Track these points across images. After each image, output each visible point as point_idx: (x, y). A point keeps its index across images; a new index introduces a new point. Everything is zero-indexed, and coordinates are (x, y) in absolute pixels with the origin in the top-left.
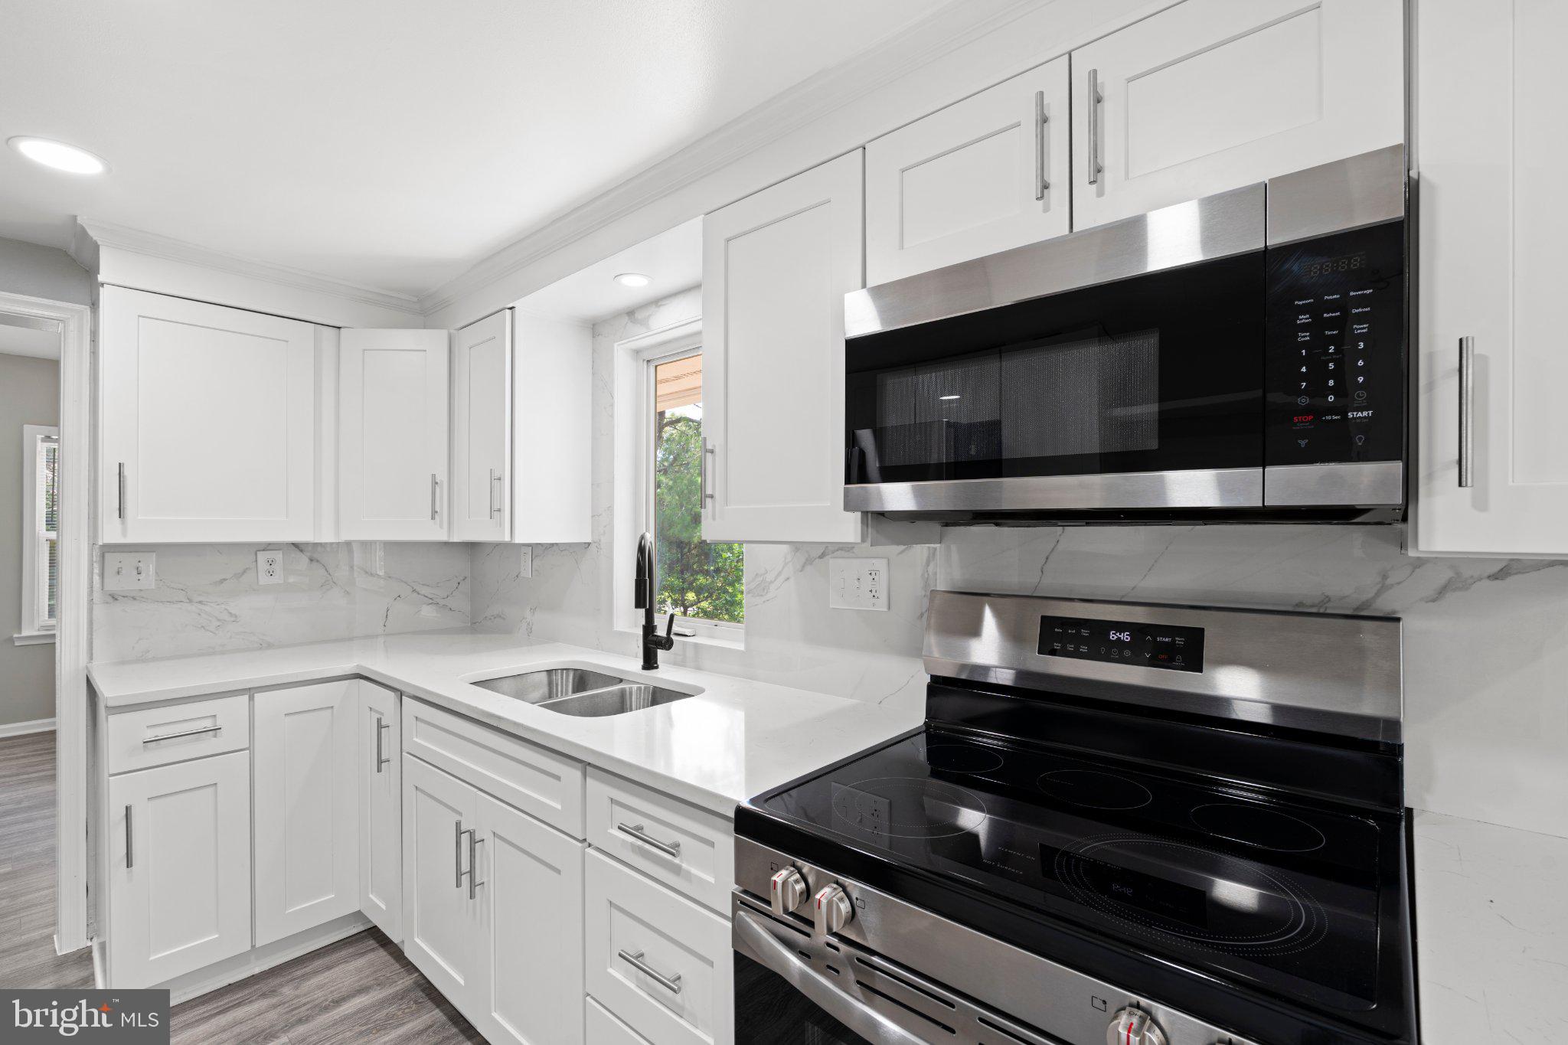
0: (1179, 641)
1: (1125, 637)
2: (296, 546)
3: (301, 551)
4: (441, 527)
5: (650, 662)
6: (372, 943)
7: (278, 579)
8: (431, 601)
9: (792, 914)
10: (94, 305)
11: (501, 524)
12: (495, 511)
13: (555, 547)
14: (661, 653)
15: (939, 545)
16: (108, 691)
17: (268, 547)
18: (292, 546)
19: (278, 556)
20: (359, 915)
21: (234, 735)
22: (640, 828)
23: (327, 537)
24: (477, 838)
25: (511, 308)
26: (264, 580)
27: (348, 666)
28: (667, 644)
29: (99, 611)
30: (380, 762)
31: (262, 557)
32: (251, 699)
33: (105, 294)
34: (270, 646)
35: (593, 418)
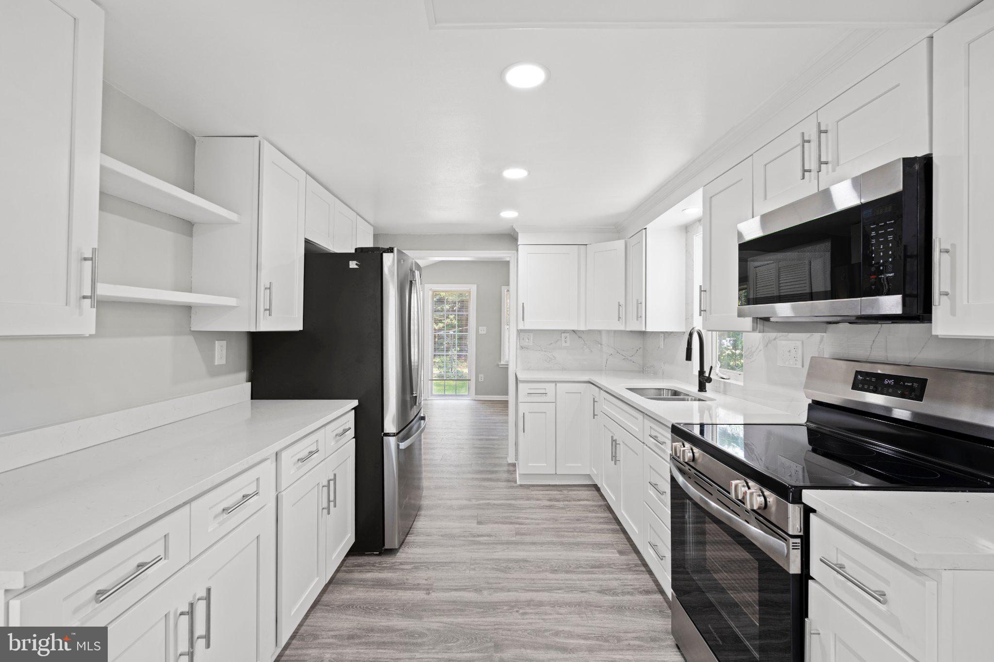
0: (915, 385)
1: (892, 382)
2: (574, 331)
3: (576, 333)
4: (622, 324)
5: (702, 388)
6: (594, 489)
7: (568, 344)
8: (624, 357)
9: (686, 462)
10: (517, 250)
11: (641, 323)
12: (638, 317)
13: (672, 334)
14: (707, 384)
15: (825, 334)
16: (519, 376)
17: (565, 331)
18: (573, 332)
19: (567, 335)
20: (589, 476)
21: (550, 397)
22: (656, 437)
23: (582, 328)
24: (618, 443)
25: (645, 229)
26: (564, 344)
27: (586, 378)
28: (709, 380)
29: (518, 351)
30: (594, 415)
31: (563, 335)
32: (556, 385)
33: (520, 247)
34: (565, 370)
35: (686, 271)
